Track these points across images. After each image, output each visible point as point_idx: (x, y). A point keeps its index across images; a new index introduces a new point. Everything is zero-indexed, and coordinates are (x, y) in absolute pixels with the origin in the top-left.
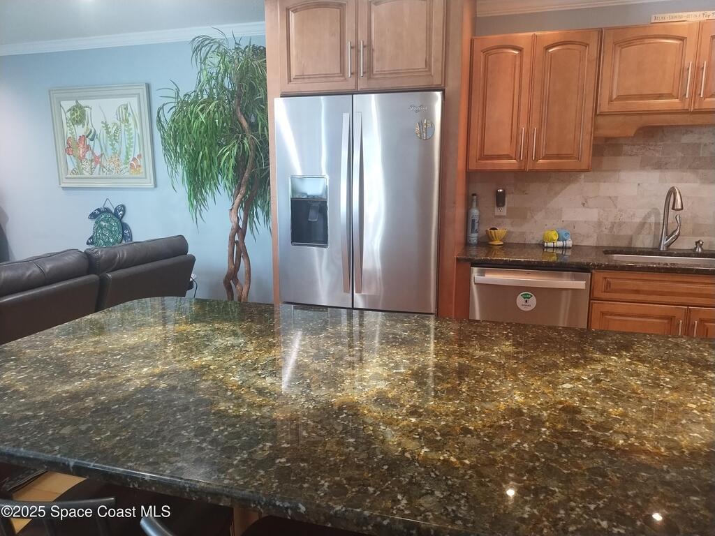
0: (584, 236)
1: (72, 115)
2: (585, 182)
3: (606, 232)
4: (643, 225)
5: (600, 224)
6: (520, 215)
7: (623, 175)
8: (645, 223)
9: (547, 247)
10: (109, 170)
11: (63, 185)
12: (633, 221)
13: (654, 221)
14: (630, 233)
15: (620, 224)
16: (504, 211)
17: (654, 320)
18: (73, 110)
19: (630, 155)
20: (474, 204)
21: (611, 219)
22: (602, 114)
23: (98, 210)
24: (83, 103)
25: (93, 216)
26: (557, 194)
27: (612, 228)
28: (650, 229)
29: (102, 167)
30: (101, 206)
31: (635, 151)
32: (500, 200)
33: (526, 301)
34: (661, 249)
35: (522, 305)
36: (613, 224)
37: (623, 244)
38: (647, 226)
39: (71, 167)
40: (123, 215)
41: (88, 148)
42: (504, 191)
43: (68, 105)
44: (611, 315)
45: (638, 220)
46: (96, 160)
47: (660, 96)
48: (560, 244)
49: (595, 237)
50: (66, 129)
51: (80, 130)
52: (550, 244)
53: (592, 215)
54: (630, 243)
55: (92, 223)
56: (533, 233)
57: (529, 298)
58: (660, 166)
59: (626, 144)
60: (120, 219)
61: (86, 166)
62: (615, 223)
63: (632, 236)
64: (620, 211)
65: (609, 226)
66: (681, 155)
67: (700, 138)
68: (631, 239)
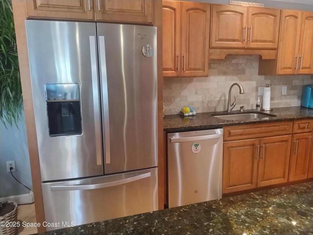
0: (197, 108)
2: (196, 82)
3: (206, 106)
4: (219, 101)
5: (203, 102)
7: (212, 78)
8: (220, 100)
9: (186, 116)
12: (216, 99)
13: (223, 99)
14: (215, 105)
15: (211, 101)
17: (248, 147)
19: (214, 69)
21: (207, 99)
22: (212, 48)
26: (185, 88)
27: (208, 104)
31: (215, 67)
33: (196, 148)
34: (229, 112)
35: (195, 150)
36: (208, 101)
37: (212, 110)
38: (221, 101)
44: (231, 148)
45: (218, 99)
47: (234, 40)
48: (191, 114)
49: (201, 109)
52: (187, 114)
53: (200, 98)
54: (215, 110)
56: (175, 109)
57: (197, 146)
58: (225, 73)
62: (209, 101)
63: (216, 107)
64: (211, 95)
65: (207, 103)
66: (232, 68)
67: (238, 61)
68: (215, 108)
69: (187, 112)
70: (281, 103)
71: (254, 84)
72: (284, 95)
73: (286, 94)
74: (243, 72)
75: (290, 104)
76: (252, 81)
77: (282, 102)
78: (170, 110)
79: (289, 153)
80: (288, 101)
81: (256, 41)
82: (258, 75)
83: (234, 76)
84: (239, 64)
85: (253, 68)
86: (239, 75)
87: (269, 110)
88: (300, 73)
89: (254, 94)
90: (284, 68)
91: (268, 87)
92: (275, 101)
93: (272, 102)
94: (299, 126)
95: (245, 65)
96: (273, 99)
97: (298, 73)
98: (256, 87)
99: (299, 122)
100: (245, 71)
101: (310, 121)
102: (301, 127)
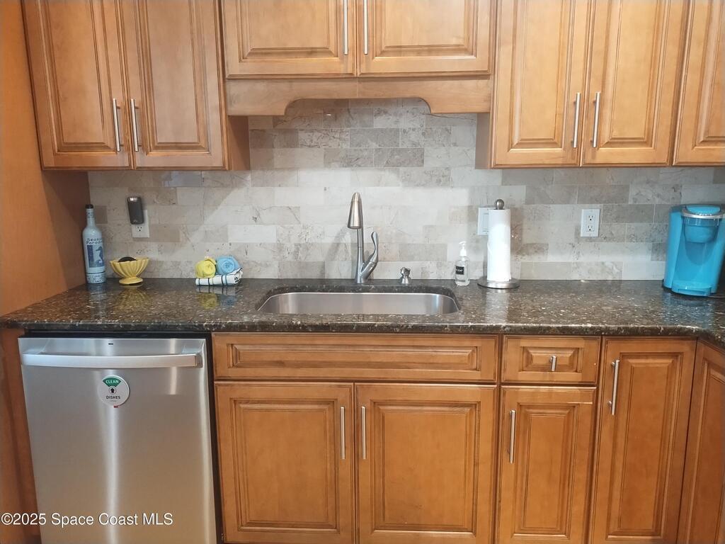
0: (261, 264)
2: (253, 186)
3: (290, 258)
4: (336, 246)
5: (280, 248)
6: (170, 236)
7: (304, 175)
8: (338, 245)
9: (200, 286)
12: (323, 241)
13: (350, 241)
14: (321, 259)
15: (307, 247)
16: (144, 230)
17: (310, 407)
19: (309, 146)
20: (91, 221)
21: (294, 239)
22: (234, 79)
26: (216, 205)
27: (297, 252)
28: (347, 252)
31: (315, 140)
32: (136, 213)
33: (113, 391)
34: (359, 282)
35: (108, 397)
36: (298, 246)
37: (314, 274)
38: (341, 248)
42: (139, 199)
44: (247, 402)
45: (329, 240)
47: (312, 52)
48: (217, 280)
49: (276, 266)
52: (204, 281)
53: (269, 234)
54: (323, 273)
56: (190, 262)
57: (116, 385)
58: (350, 162)
59: (302, 130)
62: (300, 245)
63: (324, 262)
64: (304, 227)
65: (293, 250)
66: (374, 145)
67: (397, 122)
68: (323, 267)
69: (204, 276)
70: (578, 265)
71: (459, 197)
72: (590, 239)
73: (595, 234)
74: (417, 157)
75: (616, 270)
76: (453, 187)
77: (581, 260)
78: (177, 264)
79: (486, 448)
80: (608, 259)
81: (398, 50)
82: (476, 168)
83: (381, 170)
84: (398, 130)
85: (455, 145)
86: (401, 169)
88: (599, 160)
89: (462, 229)
90: (520, 145)
91: (501, 208)
92: (552, 258)
93: (536, 259)
94: (529, 359)
95: (423, 134)
96: (539, 248)
97: (589, 160)
98: (470, 207)
99: (525, 343)
100: (422, 155)
101: (580, 343)
102: (535, 362)
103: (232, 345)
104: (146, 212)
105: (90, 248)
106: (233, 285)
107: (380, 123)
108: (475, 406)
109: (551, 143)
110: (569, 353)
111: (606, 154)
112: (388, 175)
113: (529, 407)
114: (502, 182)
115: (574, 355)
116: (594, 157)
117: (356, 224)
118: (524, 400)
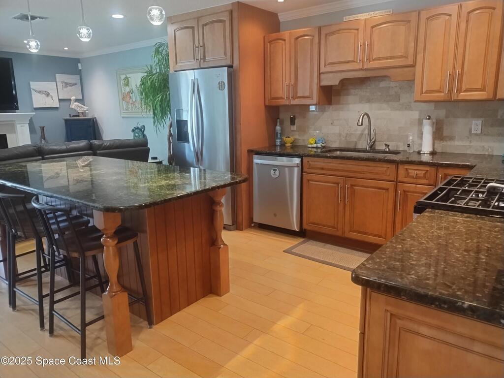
0: (332, 142)
1: (124, 82)
2: (332, 111)
3: (343, 139)
4: (362, 135)
5: (340, 135)
6: (303, 130)
7: (351, 106)
9: (309, 147)
10: (138, 108)
11: (122, 116)
14: (355, 140)
15: (350, 135)
16: (294, 128)
17: (331, 184)
18: (125, 79)
19: (354, 95)
20: (278, 124)
21: (346, 132)
23: (135, 128)
24: (128, 76)
25: (133, 131)
27: (346, 137)
29: (136, 107)
30: (136, 126)
31: (356, 92)
32: (293, 122)
33: (275, 173)
34: (368, 149)
36: (347, 134)
37: (352, 146)
38: (364, 136)
39: (125, 107)
40: (144, 130)
41: (130, 97)
42: (294, 116)
43: (123, 77)
45: (359, 132)
46: (133, 103)
48: (315, 145)
49: (338, 142)
50: (123, 88)
51: (128, 89)
52: (310, 146)
53: (336, 130)
54: (356, 146)
55: (133, 133)
57: (276, 171)
58: (369, 101)
60: (143, 132)
61: (130, 106)
63: (356, 142)
64: (350, 127)
65: (345, 136)
66: (380, 94)
67: (389, 84)
68: (356, 143)
69: (311, 144)
70: (470, 147)
71: (415, 115)
72: (476, 135)
73: (479, 132)
74: (397, 98)
75: (490, 150)
76: (412, 110)
77: (471, 144)
78: (304, 140)
80: (486, 145)
83: (382, 103)
84: (389, 87)
86: (390, 103)
87: (428, 152)
88: (460, 98)
89: (416, 129)
90: (426, 92)
91: (429, 119)
92: (457, 143)
93: (449, 143)
94: (408, 173)
95: (400, 88)
96: (451, 138)
97: (455, 98)
98: (419, 119)
99: (407, 167)
100: (399, 97)
101: (428, 168)
102: (410, 174)
103: (309, 161)
104: (296, 121)
105: (277, 133)
106: (320, 148)
107: (383, 84)
108: (387, 189)
109: (439, 91)
110: (424, 172)
111: (463, 95)
112: (384, 105)
113: (408, 192)
114: (435, 108)
115: (426, 173)
116: (457, 97)
117: (360, 124)
118: (407, 189)
